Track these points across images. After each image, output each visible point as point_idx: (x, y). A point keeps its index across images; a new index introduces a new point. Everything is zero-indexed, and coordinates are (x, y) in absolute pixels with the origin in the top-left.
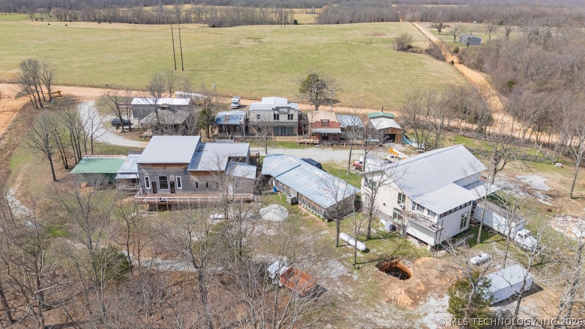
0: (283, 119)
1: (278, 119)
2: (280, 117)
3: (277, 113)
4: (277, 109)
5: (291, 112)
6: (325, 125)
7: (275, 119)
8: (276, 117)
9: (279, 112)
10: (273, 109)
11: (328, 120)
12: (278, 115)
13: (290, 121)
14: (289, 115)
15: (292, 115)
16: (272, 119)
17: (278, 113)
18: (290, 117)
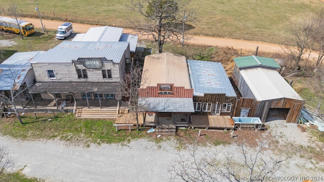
0: (94, 76)
1: (86, 76)
2: (89, 73)
3: (81, 67)
4: (81, 61)
5: (108, 66)
6: (165, 93)
7: (80, 76)
8: (82, 74)
9: (85, 66)
10: (73, 62)
11: (172, 86)
12: (84, 71)
13: (107, 80)
14: (103, 71)
15: (109, 71)
16: (74, 77)
17: (84, 68)
18: (107, 74)
